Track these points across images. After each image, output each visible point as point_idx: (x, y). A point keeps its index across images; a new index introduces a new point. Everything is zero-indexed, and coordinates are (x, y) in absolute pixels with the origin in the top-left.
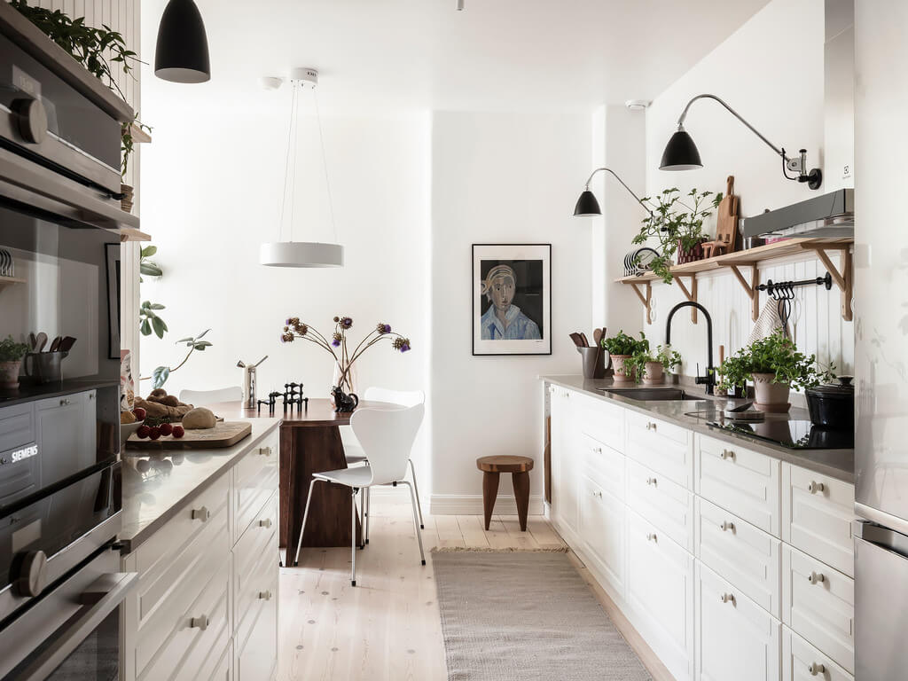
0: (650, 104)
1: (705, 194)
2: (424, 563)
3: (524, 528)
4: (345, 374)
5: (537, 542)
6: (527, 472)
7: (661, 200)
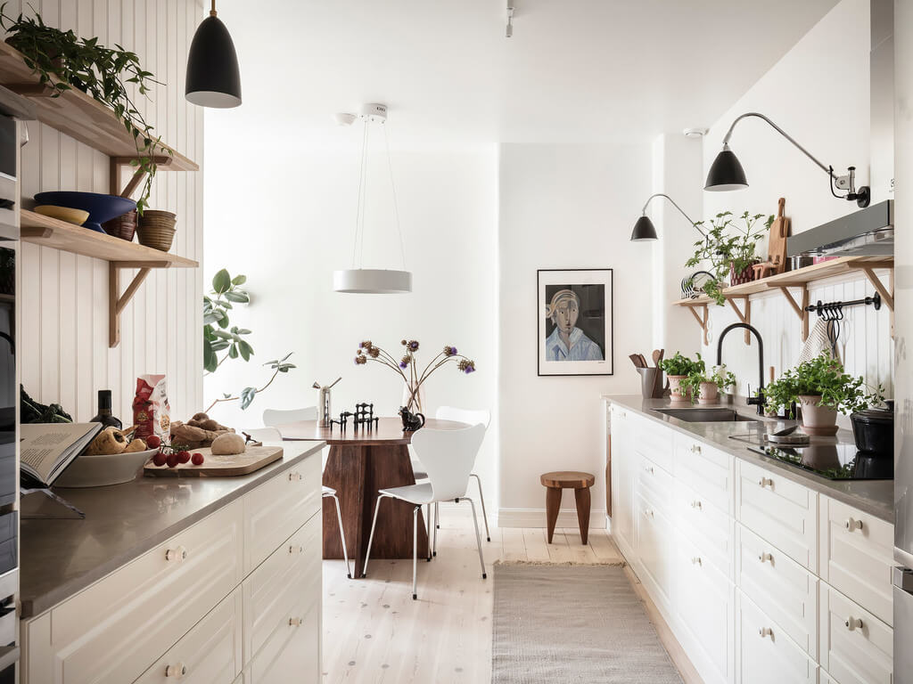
0: (707, 132)
1: (757, 217)
2: (485, 576)
3: (585, 542)
4: (414, 394)
5: (597, 555)
6: (588, 488)
7: (715, 224)
